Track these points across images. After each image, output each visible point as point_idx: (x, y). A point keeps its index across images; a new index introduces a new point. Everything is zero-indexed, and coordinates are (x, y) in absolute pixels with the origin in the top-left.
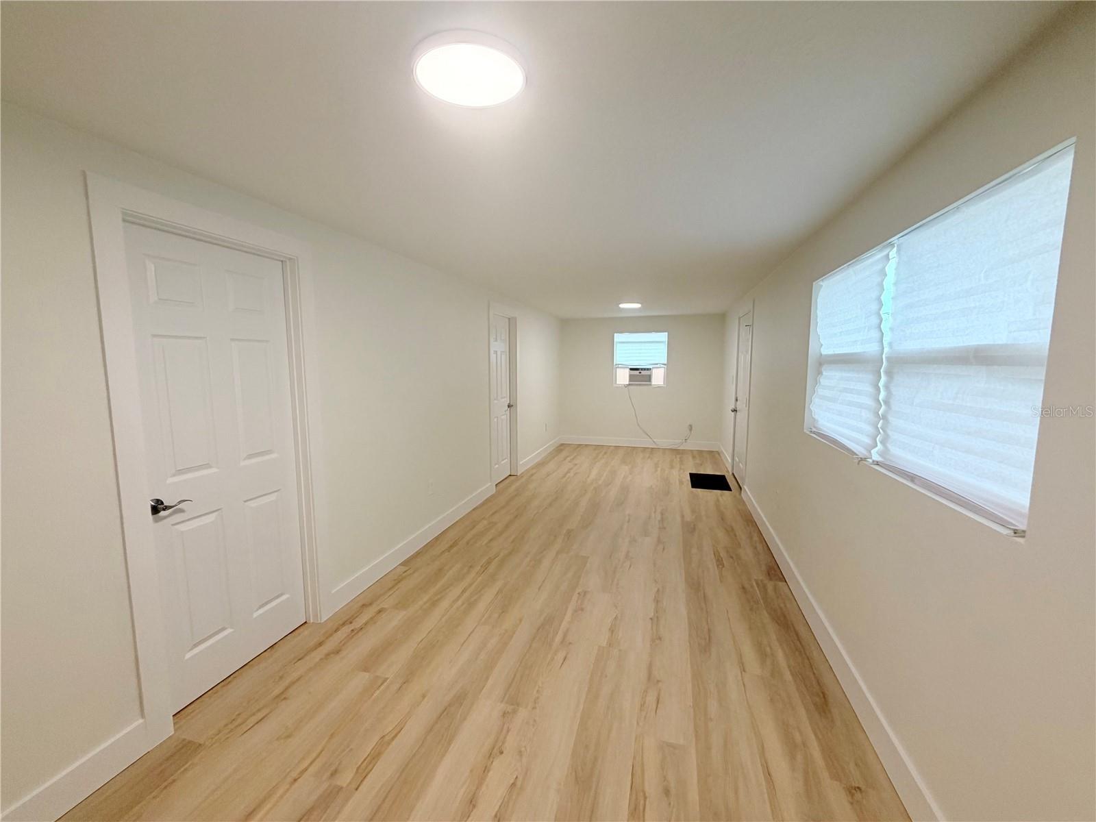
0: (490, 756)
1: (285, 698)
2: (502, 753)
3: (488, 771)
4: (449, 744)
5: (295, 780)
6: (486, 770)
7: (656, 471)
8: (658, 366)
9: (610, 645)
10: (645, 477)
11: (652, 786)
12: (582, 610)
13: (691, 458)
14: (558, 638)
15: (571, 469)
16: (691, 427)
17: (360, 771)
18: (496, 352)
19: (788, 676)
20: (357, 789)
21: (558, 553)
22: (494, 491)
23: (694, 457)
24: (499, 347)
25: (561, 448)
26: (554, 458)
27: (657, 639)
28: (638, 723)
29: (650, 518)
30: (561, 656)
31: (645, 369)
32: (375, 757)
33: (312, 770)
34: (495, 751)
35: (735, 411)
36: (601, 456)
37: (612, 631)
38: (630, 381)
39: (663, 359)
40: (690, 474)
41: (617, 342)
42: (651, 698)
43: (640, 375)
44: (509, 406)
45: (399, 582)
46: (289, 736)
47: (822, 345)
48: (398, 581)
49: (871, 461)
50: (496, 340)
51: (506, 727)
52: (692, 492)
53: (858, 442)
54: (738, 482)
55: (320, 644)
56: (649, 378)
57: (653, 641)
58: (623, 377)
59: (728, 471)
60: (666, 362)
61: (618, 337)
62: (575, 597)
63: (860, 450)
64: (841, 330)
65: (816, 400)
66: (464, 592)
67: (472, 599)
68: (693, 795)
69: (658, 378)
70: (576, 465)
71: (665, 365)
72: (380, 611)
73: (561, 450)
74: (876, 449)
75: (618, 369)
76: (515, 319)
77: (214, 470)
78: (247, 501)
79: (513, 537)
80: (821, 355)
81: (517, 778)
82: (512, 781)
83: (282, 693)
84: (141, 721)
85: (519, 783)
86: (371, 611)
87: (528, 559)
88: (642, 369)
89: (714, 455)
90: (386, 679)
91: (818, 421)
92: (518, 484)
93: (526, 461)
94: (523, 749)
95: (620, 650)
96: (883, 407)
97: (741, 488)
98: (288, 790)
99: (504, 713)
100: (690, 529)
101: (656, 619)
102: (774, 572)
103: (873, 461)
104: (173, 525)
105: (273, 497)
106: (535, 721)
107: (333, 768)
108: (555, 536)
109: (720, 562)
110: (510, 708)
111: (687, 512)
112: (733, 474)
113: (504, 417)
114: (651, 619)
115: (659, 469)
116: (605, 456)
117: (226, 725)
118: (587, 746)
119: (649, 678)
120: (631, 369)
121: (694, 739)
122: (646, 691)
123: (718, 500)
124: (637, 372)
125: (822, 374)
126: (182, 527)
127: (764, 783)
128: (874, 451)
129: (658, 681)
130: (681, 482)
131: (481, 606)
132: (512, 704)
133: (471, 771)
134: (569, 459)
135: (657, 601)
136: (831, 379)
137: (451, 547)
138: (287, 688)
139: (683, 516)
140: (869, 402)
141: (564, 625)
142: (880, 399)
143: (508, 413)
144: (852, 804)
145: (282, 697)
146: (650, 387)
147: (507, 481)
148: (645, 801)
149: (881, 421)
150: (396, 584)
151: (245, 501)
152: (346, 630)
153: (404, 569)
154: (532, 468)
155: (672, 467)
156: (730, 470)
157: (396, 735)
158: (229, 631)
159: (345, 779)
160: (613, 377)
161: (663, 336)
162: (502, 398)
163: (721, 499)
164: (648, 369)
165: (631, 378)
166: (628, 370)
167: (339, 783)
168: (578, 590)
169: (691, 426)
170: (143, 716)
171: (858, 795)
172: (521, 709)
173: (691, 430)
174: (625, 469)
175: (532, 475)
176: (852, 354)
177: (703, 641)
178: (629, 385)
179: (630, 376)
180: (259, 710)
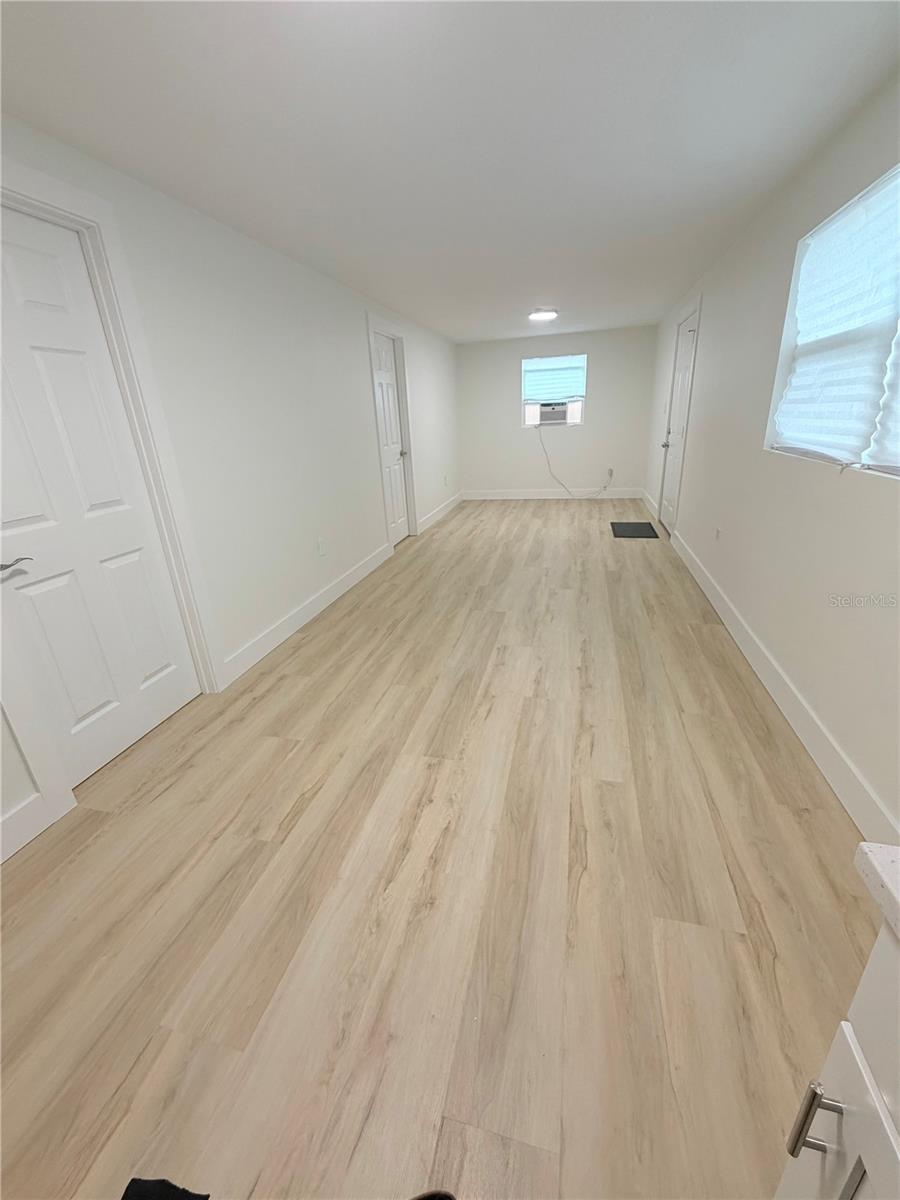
0: (419, 804)
1: (192, 766)
2: (431, 801)
3: (419, 819)
4: (376, 796)
5: (216, 839)
6: (416, 818)
7: (573, 522)
8: (575, 399)
9: (536, 696)
10: (560, 530)
11: (591, 819)
12: (503, 664)
13: (611, 508)
14: (480, 692)
15: (476, 527)
16: (611, 473)
17: (283, 826)
18: (381, 385)
19: (729, 714)
20: (282, 842)
21: (471, 610)
22: (392, 552)
23: (614, 506)
24: (384, 378)
25: (462, 505)
26: (456, 515)
27: (586, 687)
28: (573, 766)
29: (570, 569)
30: (483, 710)
31: (559, 404)
32: (297, 813)
33: (232, 828)
34: (424, 800)
35: (666, 446)
36: (509, 511)
37: (538, 682)
38: (542, 419)
39: (580, 388)
40: (612, 524)
41: (526, 371)
42: (585, 742)
43: (553, 412)
44: (401, 454)
45: (299, 648)
46: (202, 800)
47: (799, 332)
48: (297, 648)
49: (858, 466)
50: (380, 369)
51: (433, 777)
52: (614, 541)
53: (842, 447)
54: (665, 529)
55: (221, 713)
56: (563, 416)
57: (583, 688)
58: (532, 416)
59: (653, 518)
60: (584, 394)
61: (527, 364)
62: (494, 652)
63: (844, 456)
64: (832, 304)
65: (783, 407)
66: (370, 655)
67: (382, 661)
68: (636, 826)
69: (575, 414)
70: (482, 521)
71: (582, 397)
72: (281, 679)
73: (463, 508)
74: (867, 452)
75: (527, 407)
76: (401, 339)
77: (52, 523)
78: (105, 561)
79: (420, 597)
80: (796, 346)
81: (449, 823)
82: (444, 826)
83: (189, 760)
84: (35, 795)
85: (452, 828)
86: (271, 680)
87: (438, 620)
88: (556, 404)
89: (636, 503)
90: (298, 742)
91: (782, 434)
92: (419, 544)
93: (425, 520)
94: (453, 797)
95: (548, 700)
96: (887, 393)
97: (670, 535)
98: (209, 848)
99: (430, 765)
100: (615, 579)
101: (584, 669)
102: (710, 614)
103: (863, 465)
104: (17, 589)
105: (135, 557)
106: (463, 771)
107: (254, 825)
108: (466, 594)
109: (649, 609)
110: (435, 761)
111: (610, 562)
112: (660, 521)
113: (397, 467)
114: (579, 668)
115: (576, 520)
116: (515, 511)
117: (133, 794)
118: (521, 790)
119: (582, 723)
120: (543, 405)
121: (633, 777)
122: (579, 736)
123: (645, 548)
124: (549, 409)
125: (795, 371)
126: (31, 591)
127: (708, 811)
128: (864, 454)
129: (591, 726)
130: (602, 533)
131: (392, 667)
132: (437, 757)
133: (401, 819)
134: (473, 516)
135: (583, 650)
136: (807, 374)
137: (351, 612)
138: (192, 756)
139: (606, 566)
140: (866, 391)
141: (485, 679)
142: (885, 382)
143: (401, 462)
144: (799, 823)
145: (188, 765)
146: (563, 426)
147: (407, 541)
148: (586, 835)
149: (881, 413)
150: (296, 651)
151: (102, 562)
152: (246, 699)
153: (301, 636)
154: (434, 527)
155: (591, 517)
156: (656, 517)
157: (316, 793)
158: (116, 704)
159: (268, 834)
160: (521, 416)
161: (581, 360)
162: (393, 443)
163: (647, 547)
164: (563, 404)
165: (544, 416)
166: (538, 407)
167: (263, 839)
168: (497, 645)
169: (611, 471)
170: (38, 791)
171: (806, 816)
172: (446, 761)
173: (611, 475)
174: (538, 523)
175: (433, 535)
176: (846, 333)
177: (636, 687)
178: (541, 424)
179: (542, 413)
180: (166, 778)
